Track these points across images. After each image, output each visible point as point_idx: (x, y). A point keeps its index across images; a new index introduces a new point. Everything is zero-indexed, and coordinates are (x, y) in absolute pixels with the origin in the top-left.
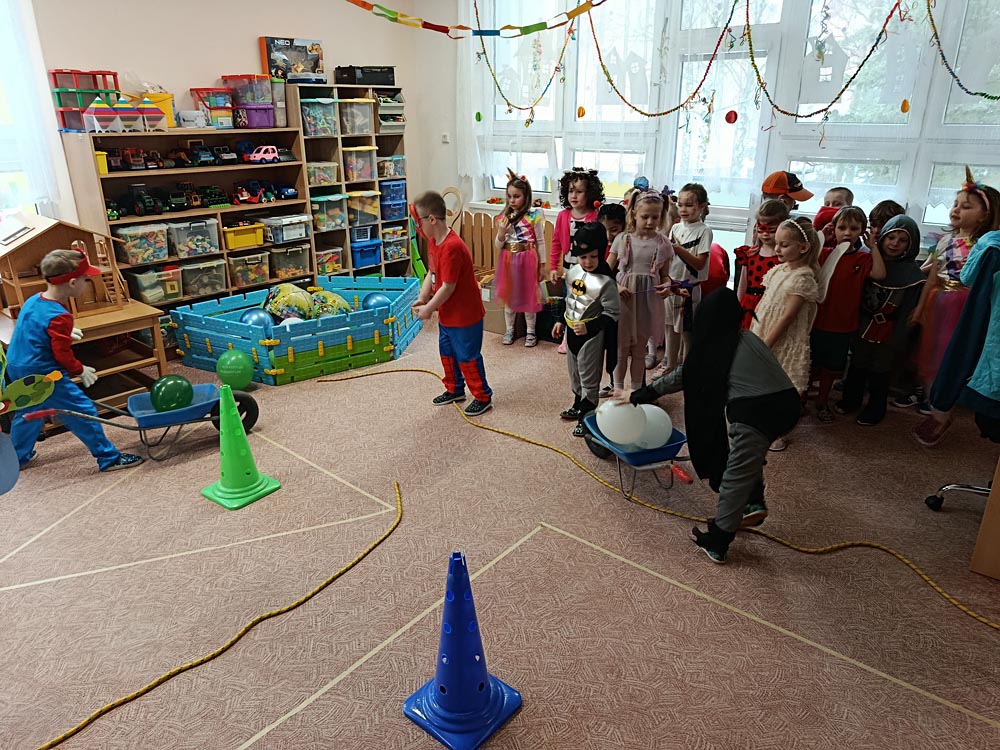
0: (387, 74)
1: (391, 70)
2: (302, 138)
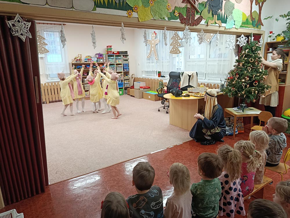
0: (126, 52)
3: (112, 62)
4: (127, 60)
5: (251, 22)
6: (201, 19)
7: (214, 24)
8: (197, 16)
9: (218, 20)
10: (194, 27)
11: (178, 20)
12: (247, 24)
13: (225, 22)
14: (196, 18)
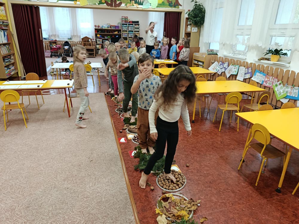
0: (138, 22)
1: (138, 21)
2: (122, 30)
3: (125, 29)
4: (139, 28)
5: (168, 4)
6: (120, 3)
7: (132, 6)
8: (118, 2)
9: (135, 3)
10: (117, 8)
11: (105, 4)
12: (164, 5)
13: (142, 4)
14: (117, 3)
